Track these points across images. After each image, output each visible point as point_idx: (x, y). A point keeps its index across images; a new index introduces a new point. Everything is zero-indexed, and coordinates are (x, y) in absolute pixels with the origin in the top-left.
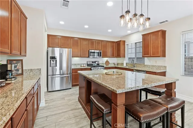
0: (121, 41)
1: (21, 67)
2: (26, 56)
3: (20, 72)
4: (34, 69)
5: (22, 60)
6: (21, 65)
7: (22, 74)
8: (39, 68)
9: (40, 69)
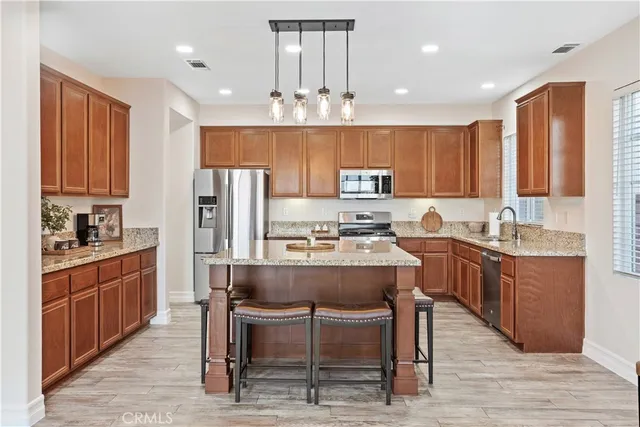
0: (477, 122)
1: (117, 223)
2: (127, 196)
3: (116, 233)
4: (143, 229)
5: (120, 207)
6: (118, 218)
7: (120, 238)
8: (155, 227)
9: (157, 229)
